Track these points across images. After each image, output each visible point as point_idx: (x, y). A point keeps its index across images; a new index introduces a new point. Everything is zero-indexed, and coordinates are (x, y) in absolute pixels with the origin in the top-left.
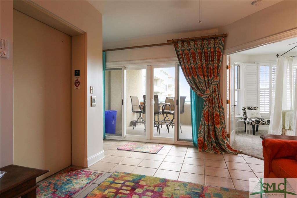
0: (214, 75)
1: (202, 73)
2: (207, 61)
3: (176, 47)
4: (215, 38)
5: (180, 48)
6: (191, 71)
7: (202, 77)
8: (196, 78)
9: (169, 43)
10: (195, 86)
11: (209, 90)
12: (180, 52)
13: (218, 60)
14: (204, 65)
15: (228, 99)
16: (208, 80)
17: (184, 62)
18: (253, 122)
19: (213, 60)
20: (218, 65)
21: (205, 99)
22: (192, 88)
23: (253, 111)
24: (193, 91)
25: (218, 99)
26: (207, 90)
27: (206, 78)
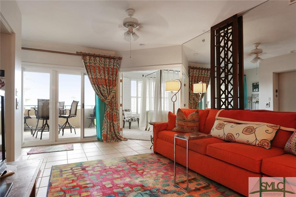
0: (113, 86)
1: (105, 83)
2: (108, 74)
3: (84, 60)
4: (114, 58)
5: (88, 61)
6: (97, 81)
7: (105, 86)
8: (101, 86)
9: (78, 54)
10: (99, 93)
11: (110, 96)
12: (88, 64)
13: (116, 75)
14: (107, 78)
15: (121, 103)
16: (109, 89)
17: (91, 72)
18: (129, 120)
19: (112, 75)
20: (116, 78)
21: (107, 103)
22: (97, 94)
24: (97, 96)
25: (116, 103)
26: (108, 96)
27: (108, 87)
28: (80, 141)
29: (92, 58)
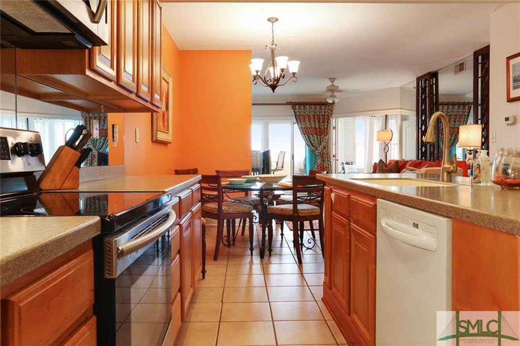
0: (324, 135)
1: (315, 133)
2: (319, 122)
3: (294, 109)
5: (297, 110)
6: (307, 130)
7: (315, 136)
8: (311, 136)
9: (287, 104)
10: (310, 143)
11: (321, 146)
12: (298, 113)
13: (328, 122)
14: (317, 126)
15: (334, 154)
16: (320, 138)
17: (300, 122)
19: (324, 122)
20: (327, 127)
21: (318, 154)
22: (307, 144)
23: (351, 165)
24: (307, 146)
25: (327, 154)
26: (319, 146)
27: (319, 137)
29: (302, 106)
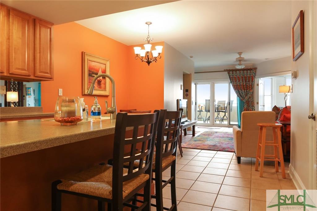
0: (250, 89)
1: (243, 88)
2: (246, 81)
3: (229, 73)
4: (250, 70)
5: (231, 74)
6: (237, 87)
7: (243, 90)
8: (240, 90)
9: (225, 71)
11: (247, 97)
12: (231, 76)
13: (252, 81)
14: (244, 84)
16: (247, 92)
19: (249, 81)
20: (252, 84)
21: (245, 102)
22: (238, 96)
24: (238, 97)
25: (252, 102)
26: (246, 97)
27: (245, 91)
28: (227, 126)
29: (234, 72)
